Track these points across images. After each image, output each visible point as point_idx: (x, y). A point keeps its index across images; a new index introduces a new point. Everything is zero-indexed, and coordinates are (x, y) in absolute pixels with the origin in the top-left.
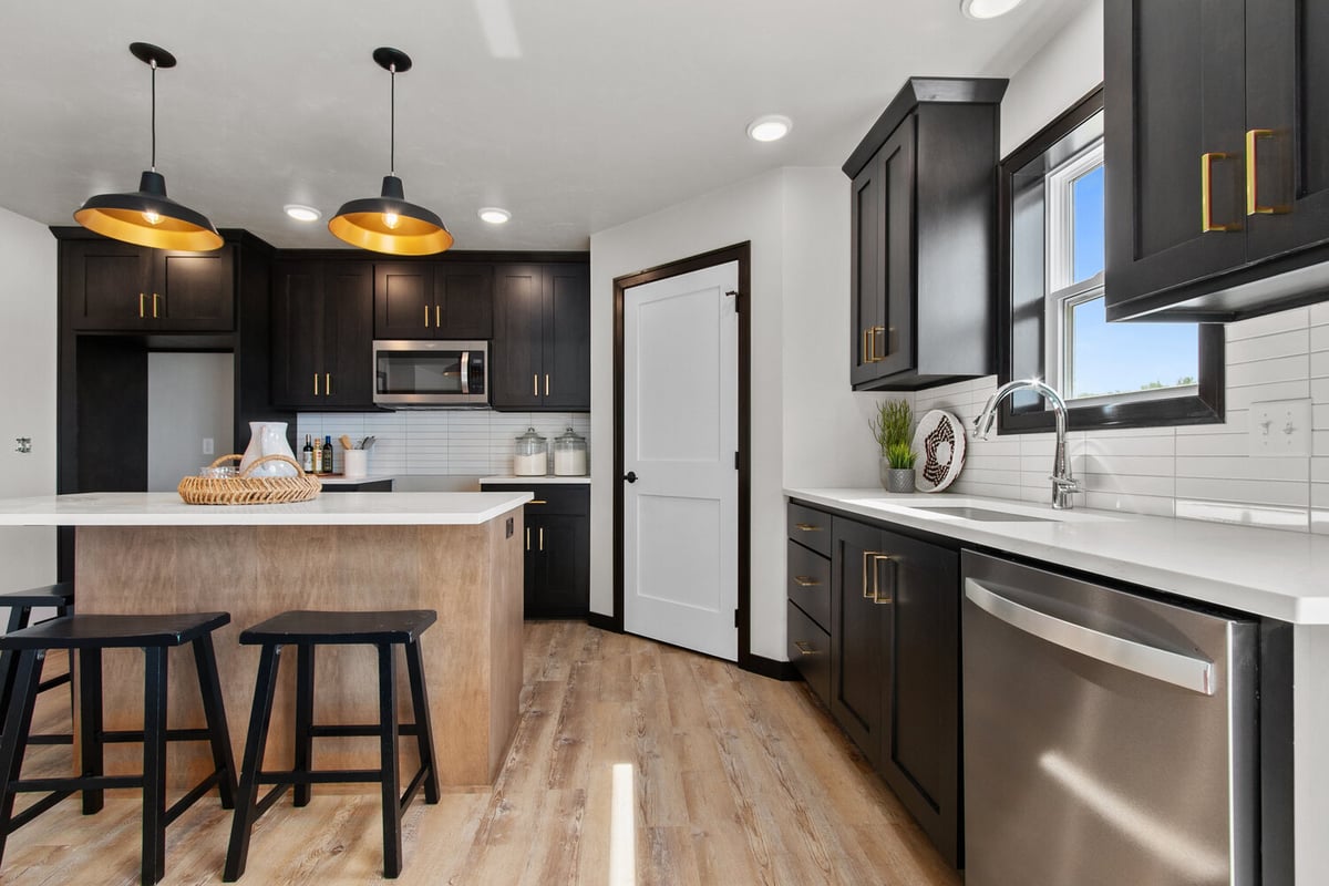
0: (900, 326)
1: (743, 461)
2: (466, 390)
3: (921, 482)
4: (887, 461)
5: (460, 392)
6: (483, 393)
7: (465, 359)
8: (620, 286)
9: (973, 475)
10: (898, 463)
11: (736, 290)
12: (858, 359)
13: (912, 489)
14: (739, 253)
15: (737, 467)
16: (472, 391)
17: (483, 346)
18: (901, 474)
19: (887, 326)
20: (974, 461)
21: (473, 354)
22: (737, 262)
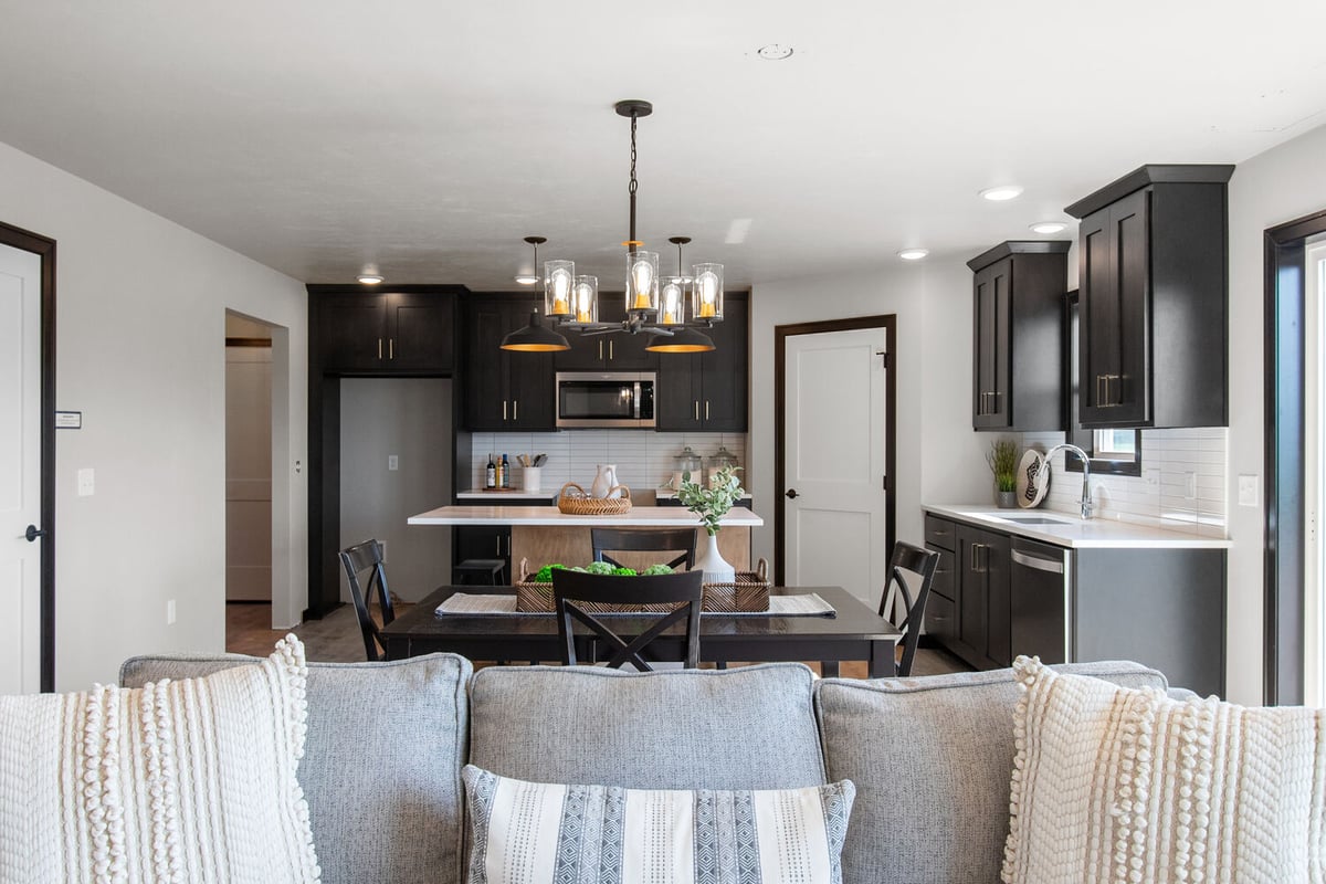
0: (1003, 392)
1: (890, 483)
2: (637, 415)
3: (1022, 500)
4: (997, 487)
5: (631, 417)
6: (652, 418)
7: (637, 387)
8: (782, 333)
9: (1054, 497)
10: (1003, 488)
11: (885, 351)
12: (978, 410)
13: (1015, 505)
14: (888, 322)
15: (885, 488)
16: (642, 417)
17: (651, 377)
18: (1006, 495)
19: (996, 392)
20: (1055, 487)
21: (646, 385)
22: (885, 329)
